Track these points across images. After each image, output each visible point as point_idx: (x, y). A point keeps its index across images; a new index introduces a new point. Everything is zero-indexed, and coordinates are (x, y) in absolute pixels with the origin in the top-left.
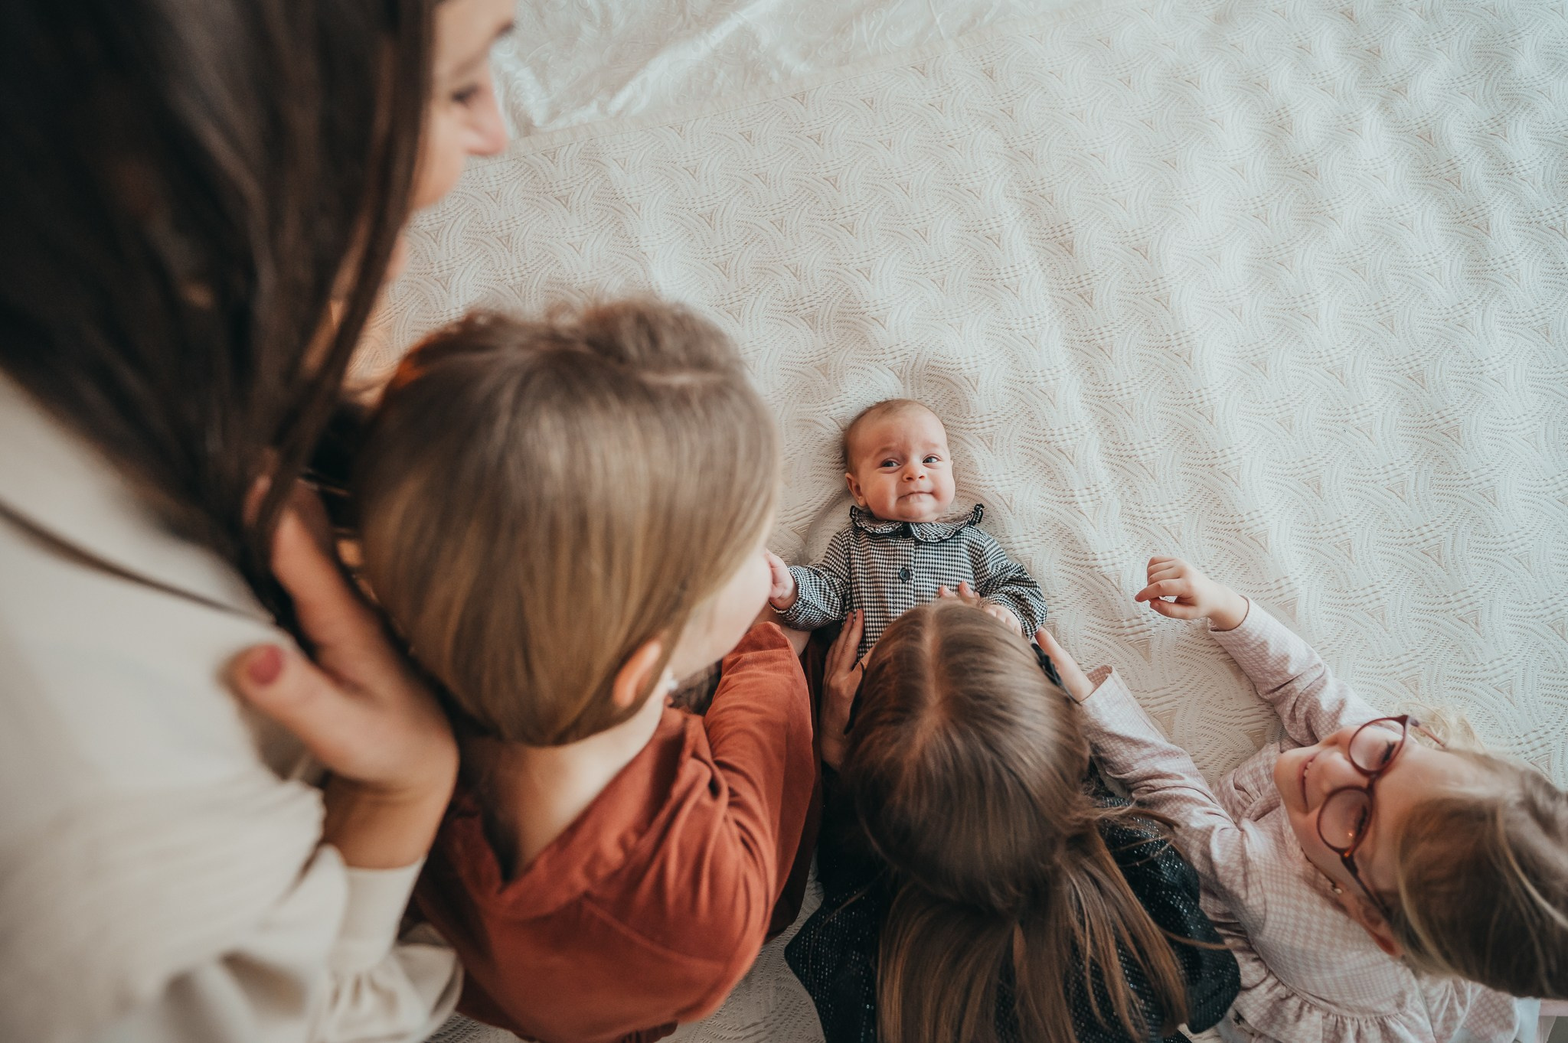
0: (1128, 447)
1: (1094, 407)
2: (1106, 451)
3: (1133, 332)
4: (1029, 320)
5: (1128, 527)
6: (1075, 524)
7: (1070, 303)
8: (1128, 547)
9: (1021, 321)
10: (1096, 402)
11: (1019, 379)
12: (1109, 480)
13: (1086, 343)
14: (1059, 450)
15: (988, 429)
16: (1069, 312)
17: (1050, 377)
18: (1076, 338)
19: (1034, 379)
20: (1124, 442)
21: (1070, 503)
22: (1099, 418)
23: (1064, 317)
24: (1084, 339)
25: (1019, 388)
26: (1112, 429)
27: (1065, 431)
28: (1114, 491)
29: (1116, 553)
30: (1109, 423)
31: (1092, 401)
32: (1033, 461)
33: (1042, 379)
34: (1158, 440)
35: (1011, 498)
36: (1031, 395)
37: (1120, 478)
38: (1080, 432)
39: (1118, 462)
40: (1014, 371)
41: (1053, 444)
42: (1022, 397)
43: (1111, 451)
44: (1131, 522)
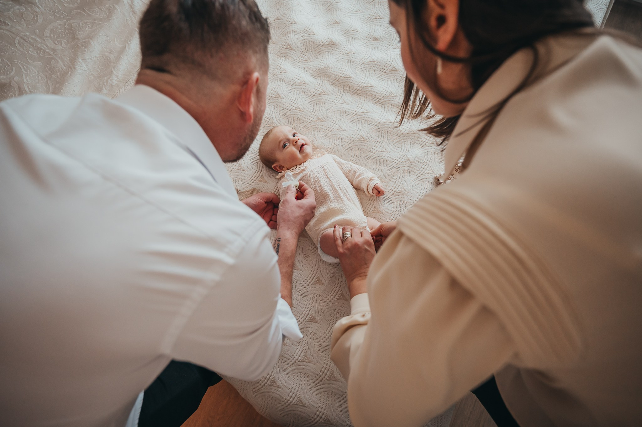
0: (337, 76)
1: (318, 76)
2: (332, 83)
3: (310, 49)
4: (278, 67)
5: (357, 96)
6: (342, 108)
7: (285, 53)
8: (361, 101)
9: (276, 69)
10: (317, 74)
11: (290, 85)
12: (340, 90)
13: (300, 62)
14: (319, 94)
15: (295, 106)
16: (288, 56)
17: (299, 77)
18: (296, 63)
19: (294, 81)
20: (334, 76)
21: (336, 104)
22: (322, 77)
23: (287, 59)
24: (298, 61)
25: (293, 88)
26: (328, 76)
27: (316, 88)
28: (344, 92)
29: (360, 105)
30: (326, 75)
31: (316, 75)
32: (315, 104)
33: (297, 80)
34: (343, 68)
35: (319, 118)
36: (298, 86)
37: (342, 87)
38: (320, 85)
39: (338, 83)
40: (287, 84)
41: (316, 94)
42: (296, 89)
43: (334, 82)
44: (356, 94)
